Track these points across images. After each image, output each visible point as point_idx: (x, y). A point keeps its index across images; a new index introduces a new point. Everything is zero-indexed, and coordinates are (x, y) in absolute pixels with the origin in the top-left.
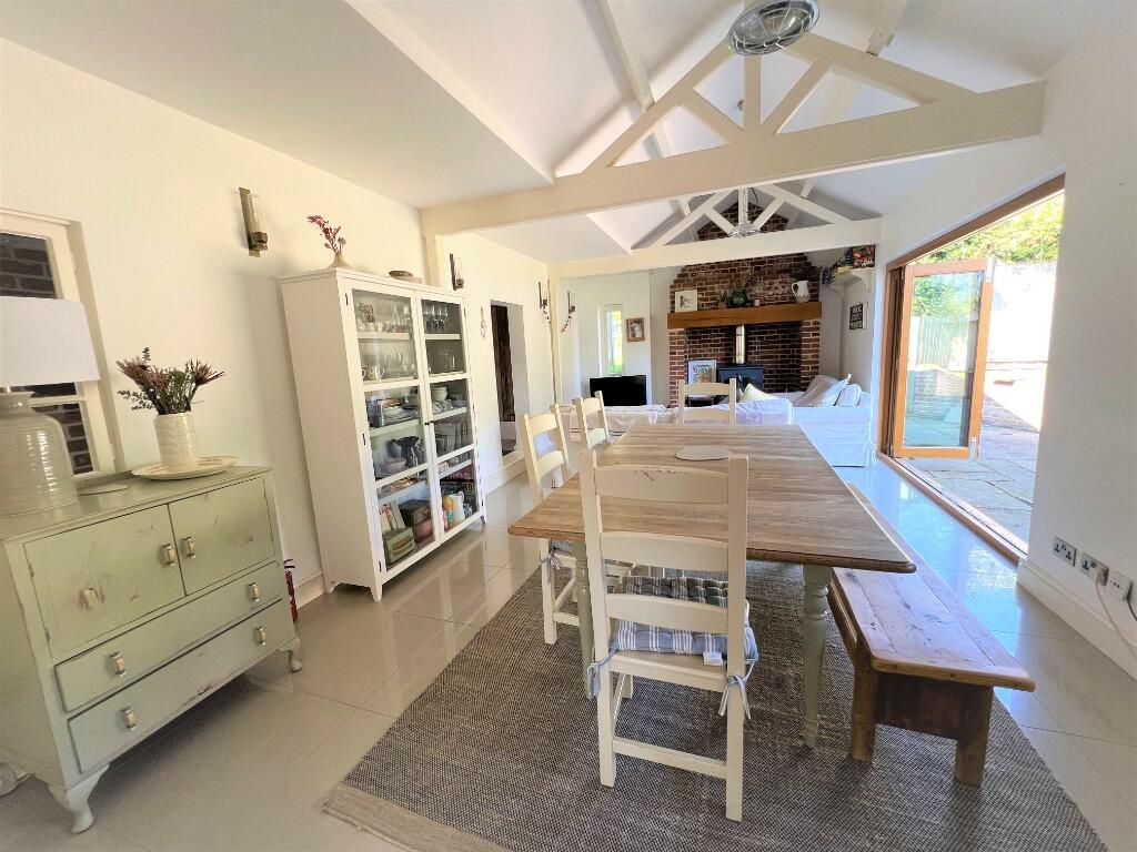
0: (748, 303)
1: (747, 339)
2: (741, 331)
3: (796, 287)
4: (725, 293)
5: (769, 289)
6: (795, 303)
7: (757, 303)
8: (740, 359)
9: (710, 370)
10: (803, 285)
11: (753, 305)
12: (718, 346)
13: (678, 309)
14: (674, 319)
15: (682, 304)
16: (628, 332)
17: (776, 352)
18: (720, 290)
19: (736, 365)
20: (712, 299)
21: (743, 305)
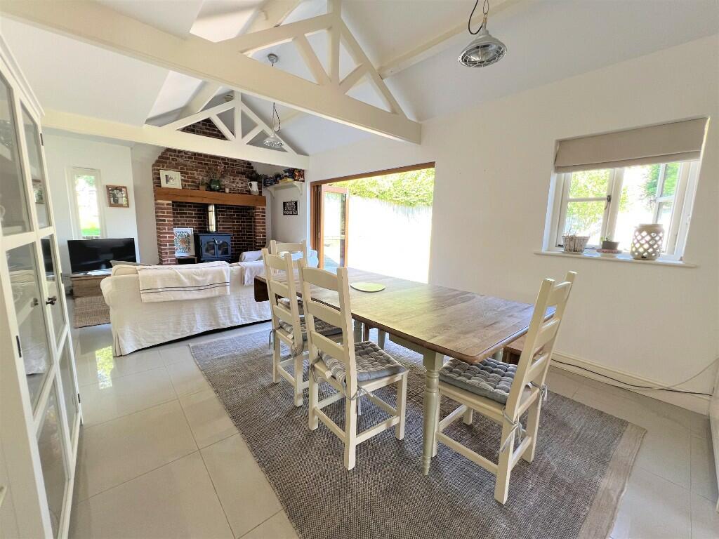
0: (222, 190)
1: (216, 215)
2: (212, 208)
3: (251, 185)
4: (203, 179)
5: (233, 182)
6: (250, 194)
7: (227, 190)
8: (213, 228)
9: (188, 236)
10: (255, 184)
11: (224, 192)
12: (193, 217)
13: (164, 184)
14: (159, 192)
15: (167, 181)
16: (109, 198)
17: (233, 225)
18: (200, 176)
19: (209, 232)
20: (193, 182)
21: (218, 191)
